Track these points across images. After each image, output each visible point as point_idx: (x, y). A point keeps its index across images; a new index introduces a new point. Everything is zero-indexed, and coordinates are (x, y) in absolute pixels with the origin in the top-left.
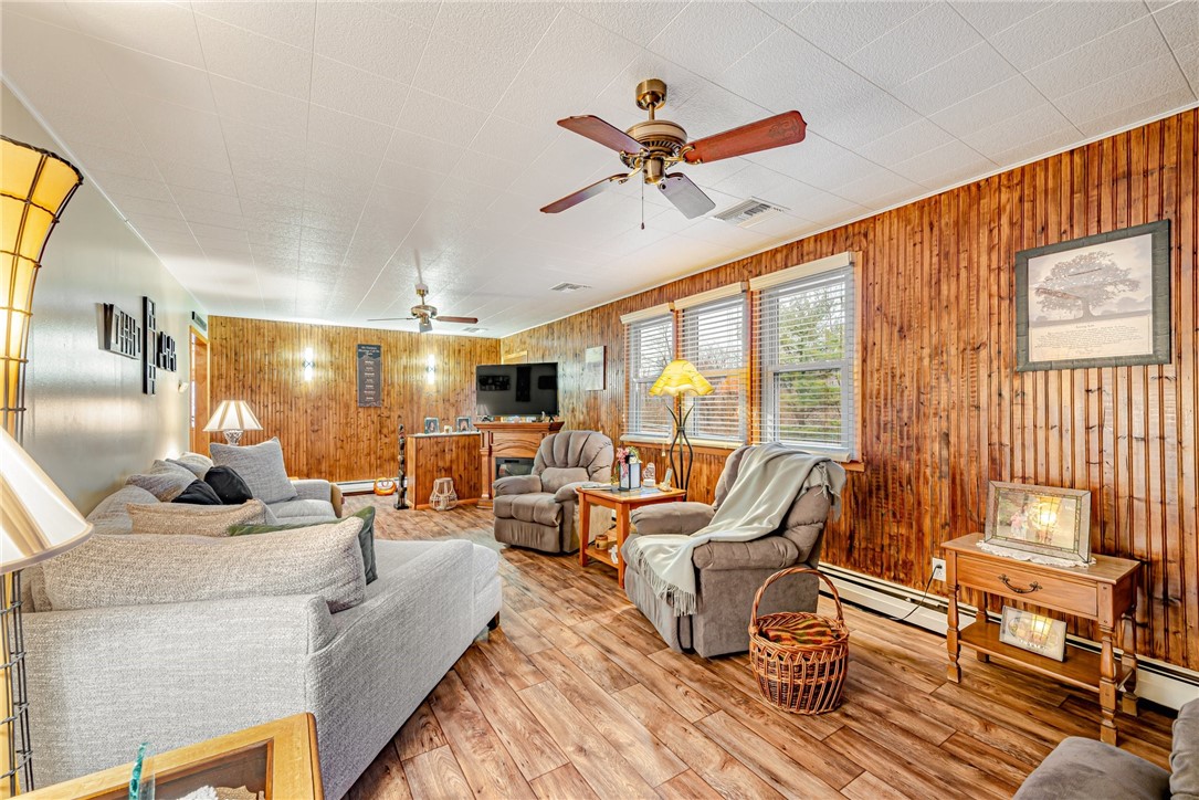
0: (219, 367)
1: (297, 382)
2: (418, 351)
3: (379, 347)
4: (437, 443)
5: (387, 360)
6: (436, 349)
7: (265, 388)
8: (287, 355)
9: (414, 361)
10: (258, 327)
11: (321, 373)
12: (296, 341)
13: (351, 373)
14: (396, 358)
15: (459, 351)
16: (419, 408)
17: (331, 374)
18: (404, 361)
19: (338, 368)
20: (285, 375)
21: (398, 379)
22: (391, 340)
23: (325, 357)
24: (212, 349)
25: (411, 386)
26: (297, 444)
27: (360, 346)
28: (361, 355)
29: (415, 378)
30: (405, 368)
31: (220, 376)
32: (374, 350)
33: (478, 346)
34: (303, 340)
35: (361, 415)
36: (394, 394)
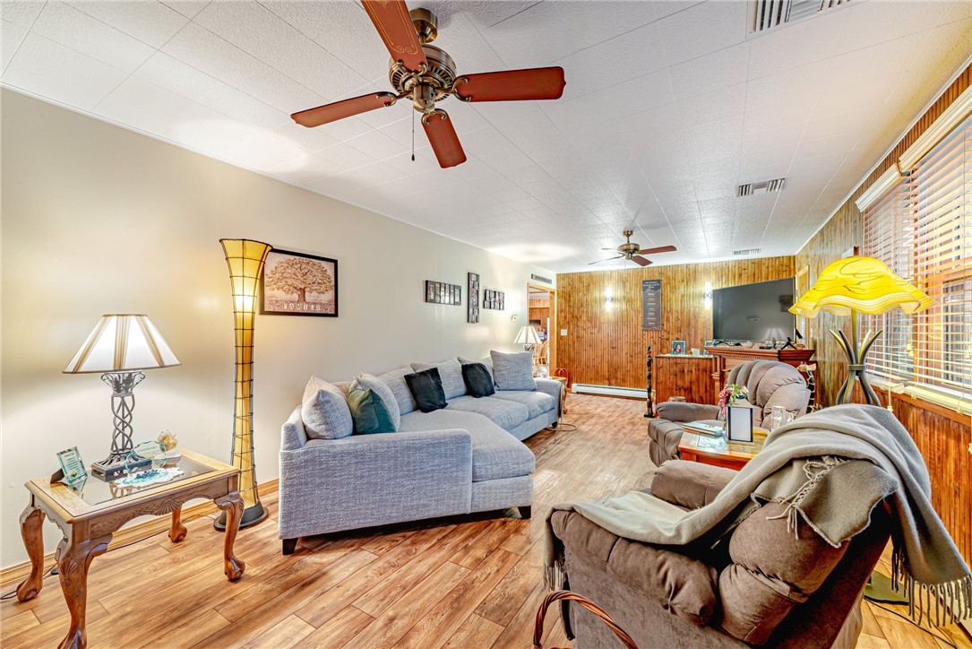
0: (561, 304)
1: (602, 312)
2: (695, 279)
3: (659, 281)
4: (676, 364)
5: (667, 290)
6: (713, 277)
7: (584, 318)
8: (597, 294)
9: (691, 290)
10: (580, 276)
11: (617, 306)
12: (602, 284)
13: (638, 304)
14: (674, 289)
15: (740, 275)
16: (696, 332)
17: (624, 306)
18: (682, 290)
19: (629, 301)
20: (596, 309)
21: (676, 306)
22: (670, 274)
23: (620, 293)
24: (558, 294)
25: (689, 313)
26: (602, 357)
27: (644, 282)
28: (645, 289)
29: (692, 305)
30: (683, 296)
31: (562, 311)
32: (656, 284)
33: (764, 268)
34: (606, 283)
35: (645, 337)
36: (672, 319)
